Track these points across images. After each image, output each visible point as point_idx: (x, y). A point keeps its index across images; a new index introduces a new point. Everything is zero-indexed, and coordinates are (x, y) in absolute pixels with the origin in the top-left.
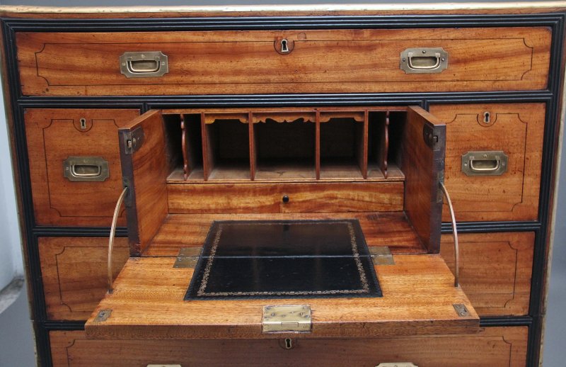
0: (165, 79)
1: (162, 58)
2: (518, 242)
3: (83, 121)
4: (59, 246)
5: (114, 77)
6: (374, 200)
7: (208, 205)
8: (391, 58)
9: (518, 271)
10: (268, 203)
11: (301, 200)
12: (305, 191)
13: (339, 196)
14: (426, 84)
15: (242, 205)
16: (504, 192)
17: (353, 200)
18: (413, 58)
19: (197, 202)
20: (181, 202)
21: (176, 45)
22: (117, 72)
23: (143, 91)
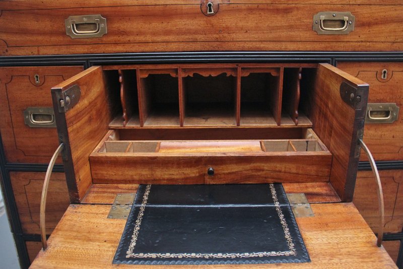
0: (104, 39)
1: (102, 21)
3: (37, 77)
4: (26, 179)
5: (61, 38)
6: (300, 172)
7: (132, 176)
8: (305, 21)
10: (193, 175)
11: (226, 172)
12: (230, 163)
13: (266, 168)
14: (334, 44)
15: (166, 177)
16: (393, 137)
17: (280, 171)
18: (324, 21)
19: (120, 173)
20: (105, 173)
21: (113, 9)
22: (64, 34)
23: (86, 50)
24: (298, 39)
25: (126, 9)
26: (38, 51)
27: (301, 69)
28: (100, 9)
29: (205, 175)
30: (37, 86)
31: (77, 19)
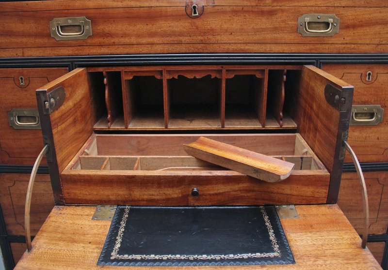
0: (89, 41)
1: (86, 23)
2: (385, 179)
3: (22, 79)
4: (11, 180)
5: (46, 40)
6: (295, 193)
7: (108, 196)
8: (289, 23)
9: (382, 201)
11: (212, 192)
14: (319, 46)
15: (146, 197)
16: (378, 139)
18: (309, 23)
19: (95, 193)
21: (98, 11)
22: (48, 36)
23: (71, 52)
24: (283, 41)
25: (111, 11)
26: (23, 53)
27: (285, 71)
28: (85, 11)
29: (188, 195)
30: (21, 87)
31: (61, 21)
